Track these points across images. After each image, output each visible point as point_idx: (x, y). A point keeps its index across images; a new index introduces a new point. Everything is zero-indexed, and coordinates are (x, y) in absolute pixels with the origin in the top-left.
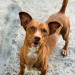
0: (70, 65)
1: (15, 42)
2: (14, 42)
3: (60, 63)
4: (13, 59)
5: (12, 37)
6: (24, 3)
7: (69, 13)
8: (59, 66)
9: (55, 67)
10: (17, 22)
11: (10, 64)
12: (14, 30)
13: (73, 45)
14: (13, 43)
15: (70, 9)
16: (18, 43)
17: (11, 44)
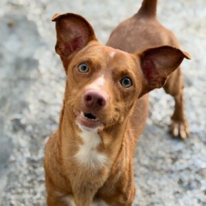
0: (194, 184)
1: (23, 127)
2: (18, 126)
3: (163, 182)
4: (17, 177)
5: (11, 110)
6: (44, 7)
7: (182, 30)
8: (160, 190)
9: (150, 194)
10: (24, 66)
11: (9, 195)
12: (16, 91)
13: (199, 124)
14: (15, 130)
15: (184, 19)
16: (29, 128)
17: (9, 134)
